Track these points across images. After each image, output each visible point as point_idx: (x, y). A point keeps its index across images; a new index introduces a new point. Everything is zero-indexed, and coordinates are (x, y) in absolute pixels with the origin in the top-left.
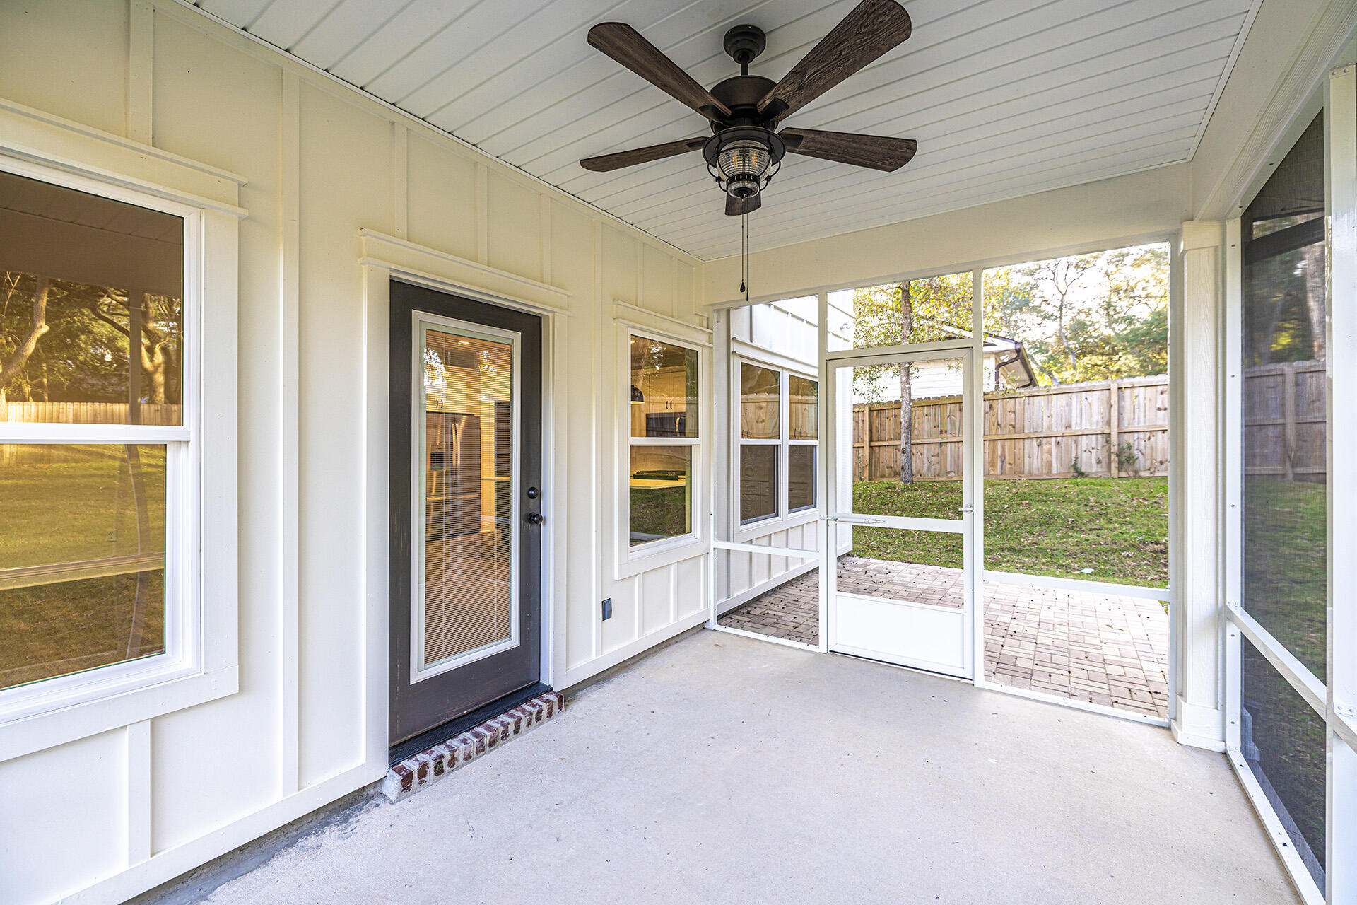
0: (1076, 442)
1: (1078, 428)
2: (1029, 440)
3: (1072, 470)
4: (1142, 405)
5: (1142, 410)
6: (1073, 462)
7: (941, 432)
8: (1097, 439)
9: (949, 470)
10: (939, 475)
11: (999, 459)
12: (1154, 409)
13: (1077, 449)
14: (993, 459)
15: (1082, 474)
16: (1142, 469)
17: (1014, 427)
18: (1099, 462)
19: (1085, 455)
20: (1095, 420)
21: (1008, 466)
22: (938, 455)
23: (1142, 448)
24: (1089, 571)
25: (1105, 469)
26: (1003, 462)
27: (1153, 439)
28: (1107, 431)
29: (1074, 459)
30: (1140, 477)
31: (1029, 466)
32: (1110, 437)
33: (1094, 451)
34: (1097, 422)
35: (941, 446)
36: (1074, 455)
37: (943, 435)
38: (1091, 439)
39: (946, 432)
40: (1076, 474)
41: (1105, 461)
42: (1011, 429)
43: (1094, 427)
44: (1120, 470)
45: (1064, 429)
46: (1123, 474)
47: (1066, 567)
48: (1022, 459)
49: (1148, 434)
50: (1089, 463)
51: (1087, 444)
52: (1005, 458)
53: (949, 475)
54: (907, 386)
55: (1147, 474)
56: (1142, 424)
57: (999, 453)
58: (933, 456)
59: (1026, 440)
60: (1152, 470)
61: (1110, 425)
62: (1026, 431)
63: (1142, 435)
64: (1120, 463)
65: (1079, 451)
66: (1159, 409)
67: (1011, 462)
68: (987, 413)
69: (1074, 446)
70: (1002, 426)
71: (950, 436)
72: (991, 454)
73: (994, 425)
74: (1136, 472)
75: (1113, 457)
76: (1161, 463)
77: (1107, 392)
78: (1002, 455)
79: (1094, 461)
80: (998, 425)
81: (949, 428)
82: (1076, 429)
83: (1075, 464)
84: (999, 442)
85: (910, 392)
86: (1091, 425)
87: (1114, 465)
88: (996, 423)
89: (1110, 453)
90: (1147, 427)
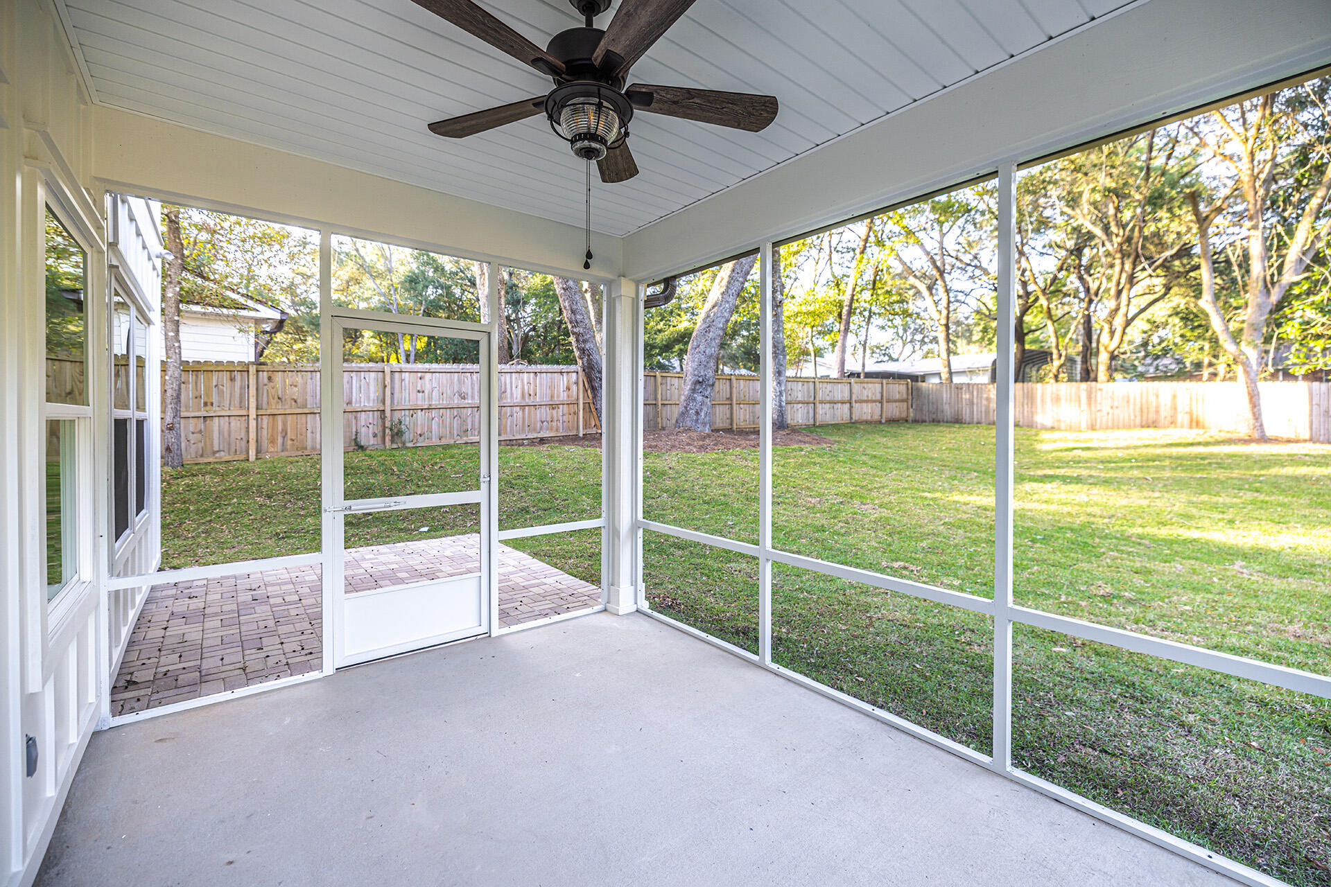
0: (356, 418)
1: (358, 405)
2: (312, 415)
3: (353, 443)
4: (407, 388)
5: (407, 391)
6: (354, 437)
7: (206, 404)
8: (373, 415)
9: (216, 448)
10: (202, 456)
11: (279, 435)
12: (415, 391)
13: (356, 424)
14: (272, 436)
15: (362, 448)
16: (407, 440)
17: (295, 402)
18: (375, 436)
19: (364, 430)
20: (372, 398)
21: (289, 442)
22: (200, 432)
23: (407, 423)
24: (426, 529)
25: (380, 442)
26: (284, 437)
27: (415, 415)
28: (382, 408)
29: (354, 433)
30: (408, 448)
31: (312, 442)
32: (384, 414)
33: (370, 426)
34: (374, 400)
35: (205, 421)
36: (354, 430)
37: (208, 408)
38: (369, 415)
39: (212, 404)
40: (356, 448)
41: (380, 435)
42: (294, 403)
43: (371, 405)
44: (392, 441)
45: (345, 405)
46: (395, 446)
47: (405, 530)
48: (304, 434)
49: (411, 411)
50: (367, 438)
51: (366, 420)
52: (286, 434)
53: (217, 455)
54: (177, 345)
55: (410, 445)
56: (407, 403)
57: (280, 428)
58: (193, 433)
59: (309, 416)
60: (415, 441)
61: (384, 404)
62: (309, 406)
63: (407, 412)
64: (392, 436)
65: (359, 425)
66: (419, 392)
67: (293, 438)
68: (266, 385)
69: (354, 421)
70: (283, 400)
71: (217, 409)
72: (270, 430)
73: (273, 399)
74: (404, 443)
75: (387, 431)
76: (420, 435)
77: (381, 374)
78: (282, 430)
79: (371, 435)
80: (279, 398)
81: (215, 399)
82: (356, 406)
83: (355, 440)
84: (280, 418)
85: (180, 352)
86: (369, 403)
87: (388, 438)
88: (276, 397)
89: (384, 428)
90: (411, 406)
